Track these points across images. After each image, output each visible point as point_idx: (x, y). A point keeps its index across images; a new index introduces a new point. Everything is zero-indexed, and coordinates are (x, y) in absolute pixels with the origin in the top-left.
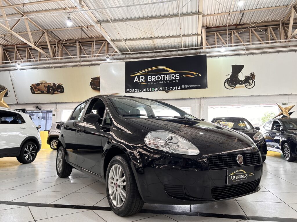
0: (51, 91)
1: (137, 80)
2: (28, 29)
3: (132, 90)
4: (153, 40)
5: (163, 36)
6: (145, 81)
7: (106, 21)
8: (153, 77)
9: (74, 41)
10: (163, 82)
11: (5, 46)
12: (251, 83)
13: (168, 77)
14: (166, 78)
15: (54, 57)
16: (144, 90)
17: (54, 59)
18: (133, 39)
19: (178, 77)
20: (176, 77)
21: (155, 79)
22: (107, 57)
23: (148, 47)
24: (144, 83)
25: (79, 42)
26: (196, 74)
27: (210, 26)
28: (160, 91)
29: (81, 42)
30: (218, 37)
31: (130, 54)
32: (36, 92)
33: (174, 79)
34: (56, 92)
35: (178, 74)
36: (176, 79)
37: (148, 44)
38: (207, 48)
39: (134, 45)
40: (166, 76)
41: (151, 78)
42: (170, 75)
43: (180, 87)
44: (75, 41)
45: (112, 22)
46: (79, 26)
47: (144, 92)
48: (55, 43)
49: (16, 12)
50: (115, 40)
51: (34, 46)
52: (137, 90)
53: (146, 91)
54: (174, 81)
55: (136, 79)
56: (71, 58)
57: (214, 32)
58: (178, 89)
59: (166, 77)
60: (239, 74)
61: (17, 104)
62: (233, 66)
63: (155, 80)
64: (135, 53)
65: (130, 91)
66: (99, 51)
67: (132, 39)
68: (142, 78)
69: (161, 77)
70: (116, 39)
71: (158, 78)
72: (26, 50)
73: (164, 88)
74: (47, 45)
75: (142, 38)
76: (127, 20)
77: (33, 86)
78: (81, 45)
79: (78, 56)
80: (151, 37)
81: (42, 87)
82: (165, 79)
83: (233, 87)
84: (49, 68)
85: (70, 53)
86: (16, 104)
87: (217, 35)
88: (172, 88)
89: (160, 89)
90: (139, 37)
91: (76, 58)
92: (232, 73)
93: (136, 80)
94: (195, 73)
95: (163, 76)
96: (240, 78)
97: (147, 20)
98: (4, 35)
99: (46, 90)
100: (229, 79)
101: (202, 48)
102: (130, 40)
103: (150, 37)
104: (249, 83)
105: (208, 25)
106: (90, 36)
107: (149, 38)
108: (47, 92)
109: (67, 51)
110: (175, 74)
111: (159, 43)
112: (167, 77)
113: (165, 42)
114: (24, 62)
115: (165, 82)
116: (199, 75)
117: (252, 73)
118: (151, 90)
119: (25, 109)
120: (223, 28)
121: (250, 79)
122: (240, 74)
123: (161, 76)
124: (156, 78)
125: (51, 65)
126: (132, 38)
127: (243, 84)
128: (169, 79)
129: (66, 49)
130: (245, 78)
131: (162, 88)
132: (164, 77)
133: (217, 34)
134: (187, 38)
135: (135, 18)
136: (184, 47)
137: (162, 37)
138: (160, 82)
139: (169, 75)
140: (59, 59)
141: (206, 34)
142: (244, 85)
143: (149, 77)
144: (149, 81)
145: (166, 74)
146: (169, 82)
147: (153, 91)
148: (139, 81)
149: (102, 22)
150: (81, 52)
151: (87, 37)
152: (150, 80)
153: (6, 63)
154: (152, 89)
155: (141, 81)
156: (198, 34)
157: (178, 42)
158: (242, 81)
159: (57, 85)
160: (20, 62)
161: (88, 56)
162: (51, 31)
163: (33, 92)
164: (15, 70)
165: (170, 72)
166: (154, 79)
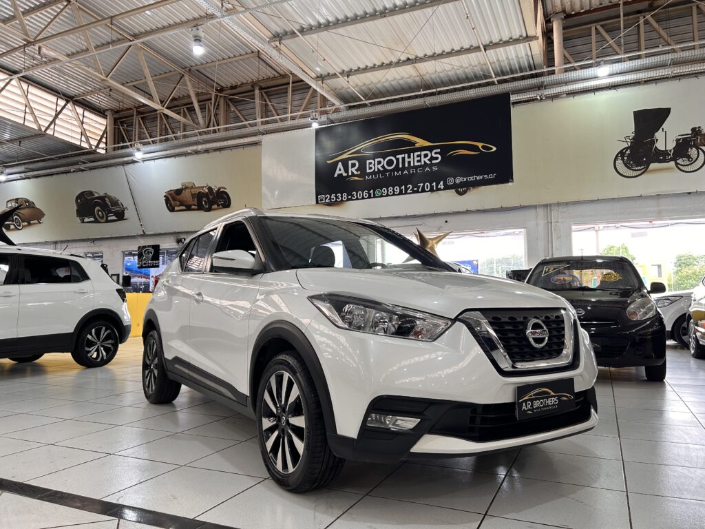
0: (206, 204)
1: (342, 171)
2: (147, 72)
3: (331, 197)
4: (416, 65)
5: (437, 53)
6: (359, 172)
7: (291, 34)
8: (377, 160)
9: (249, 88)
10: (402, 173)
11: (117, 112)
12: (694, 159)
13: (414, 160)
14: (409, 163)
15: (208, 127)
16: (357, 195)
17: (208, 133)
18: (366, 69)
19: (437, 158)
20: (432, 159)
21: (383, 167)
22: (312, 117)
23: (407, 83)
24: (356, 178)
25: (261, 89)
26: (483, 147)
27: (573, 11)
28: (394, 195)
29: (265, 88)
30: (602, 36)
31: (365, 105)
32: (176, 208)
33: (428, 162)
34: (215, 206)
35: (439, 150)
36: (434, 162)
37: (406, 76)
38: (566, 70)
39: (372, 82)
40: (409, 157)
41: (374, 165)
42: (419, 153)
43: (442, 183)
44: (253, 86)
45: (302, 35)
46: (253, 52)
47: (357, 199)
48: (208, 97)
49: (120, 37)
50: (326, 76)
51: (161, 108)
52: (342, 197)
53: (363, 198)
54: (427, 169)
55: (340, 170)
56: (245, 127)
57: (589, 26)
58: (439, 187)
59: (409, 160)
60: (656, 134)
61: (144, 235)
62: (635, 113)
63: (382, 169)
64: (381, 103)
65: (326, 198)
66: (304, 105)
67: (363, 69)
68: (353, 165)
69: (398, 160)
70: (326, 74)
71: (390, 163)
72: (157, 117)
73: (403, 187)
74: (192, 103)
75: (387, 65)
76: (338, 23)
77: (170, 195)
78: (264, 95)
79: (259, 120)
80: (408, 59)
81: (186, 195)
82: (406, 165)
83: (640, 172)
84: (197, 152)
85: (243, 116)
86: (141, 236)
87: (598, 32)
88: (423, 187)
89: (393, 190)
90: (378, 63)
91: (255, 125)
92: (636, 132)
93: (340, 172)
94: (480, 145)
95: (400, 157)
96: (660, 146)
97: (385, 19)
98: (109, 89)
99: (195, 202)
100: (627, 148)
101: (553, 73)
102: (359, 71)
103: (403, 58)
104: (689, 157)
105: (568, 9)
106: (281, 72)
107: (404, 61)
108: (196, 207)
109: (237, 112)
110: (430, 149)
111: (431, 70)
112: (411, 160)
113: (448, 67)
114: (154, 142)
115: (406, 172)
116: (492, 149)
117: (695, 128)
118: (374, 194)
119: (158, 246)
120: (612, 12)
121: (691, 147)
122: (659, 135)
123: (397, 157)
124: (384, 162)
125: (200, 147)
126: (362, 66)
127: (668, 162)
128: (416, 164)
129: (235, 106)
130: (675, 143)
131: (400, 188)
132: (403, 159)
133: (596, 28)
134: (501, 50)
135: (356, 16)
136: (497, 75)
137: (434, 57)
138: (394, 174)
139: (416, 154)
140: (222, 130)
141: (564, 34)
142: (672, 164)
143: (368, 162)
144: (368, 171)
145: (409, 152)
146: (416, 171)
147: (377, 197)
148: (346, 175)
149: (283, 37)
150: (266, 112)
151: (277, 75)
152: (370, 168)
153: (123, 148)
154: (377, 191)
155: (350, 174)
156: (528, 38)
157: (479, 63)
158: (665, 153)
159: (216, 189)
160: (139, 146)
161: (280, 119)
162: (197, 70)
163: (172, 209)
164: (134, 162)
165: (417, 145)
166: (380, 167)
